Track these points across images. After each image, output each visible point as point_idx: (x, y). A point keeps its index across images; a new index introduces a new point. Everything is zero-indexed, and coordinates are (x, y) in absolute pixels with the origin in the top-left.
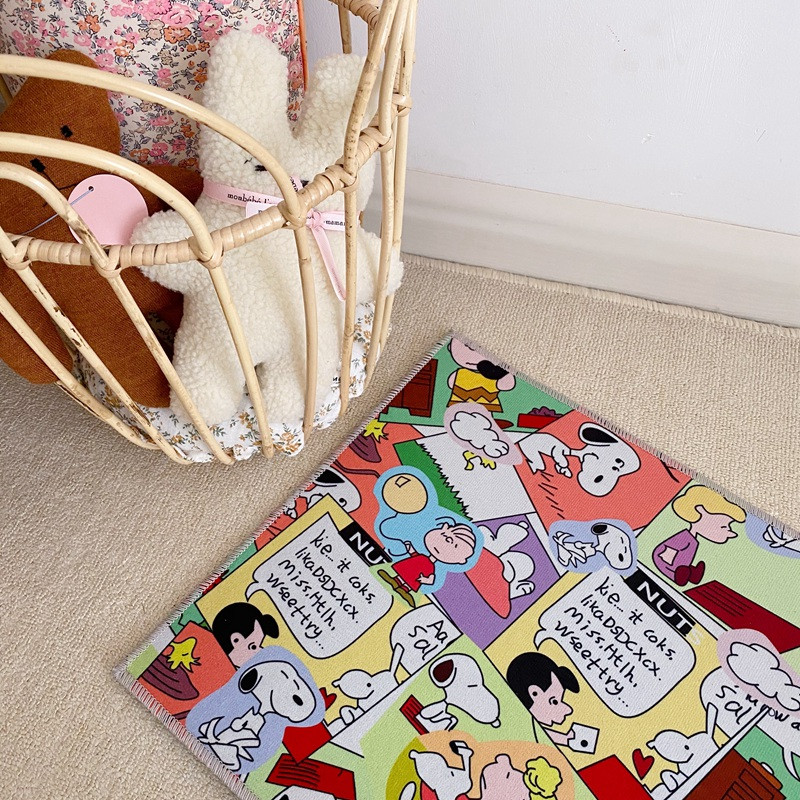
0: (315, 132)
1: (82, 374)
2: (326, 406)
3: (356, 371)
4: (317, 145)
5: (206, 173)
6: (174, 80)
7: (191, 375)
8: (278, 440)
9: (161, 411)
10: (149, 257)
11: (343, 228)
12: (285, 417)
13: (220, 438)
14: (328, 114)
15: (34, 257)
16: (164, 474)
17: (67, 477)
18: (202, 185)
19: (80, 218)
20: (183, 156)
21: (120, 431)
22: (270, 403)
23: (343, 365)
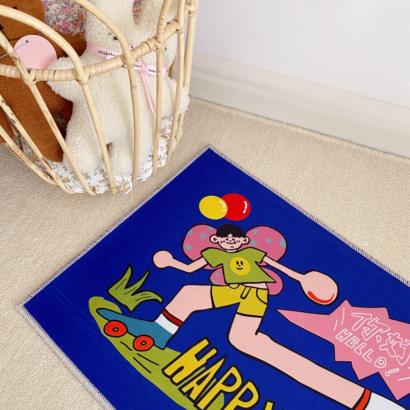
0: (147, 23)
1: (20, 143)
2: (145, 169)
3: (161, 153)
4: (147, 29)
5: (88, 39)
7: (74, 145)
8: (118, 184)
9: (59, 164)
10: (51, 77)
11: (155, 74)
12: (122, 173)
13: (88, 181)
17: (9, 195)
18: (86, 46)
20: (78, 30)
21: (37, 173)
23: (154, 149)
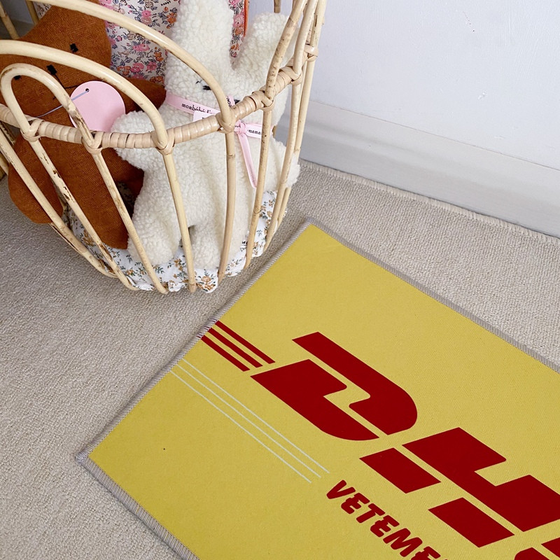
0: (248, 66)
1: (69, 219)
2: (235, 260)
3: (259, 239)
4: (248, 76)
5: (168, 87)
6: (153, 20)
7: (144, 229)
8: (199, 280)
9: (121, 252)
10: (122, 142)
11: (260, 136)
12: (206, 265)
13: (160, 275)
14: (258, 54)
15: (42, 134)
16: (119, 295)
17: (52, 290)
18: (165, 96)
19: (76, 109)
20: (154, 74)
21: (91, 262)
22: (196, 254)
23: (250, 234)
